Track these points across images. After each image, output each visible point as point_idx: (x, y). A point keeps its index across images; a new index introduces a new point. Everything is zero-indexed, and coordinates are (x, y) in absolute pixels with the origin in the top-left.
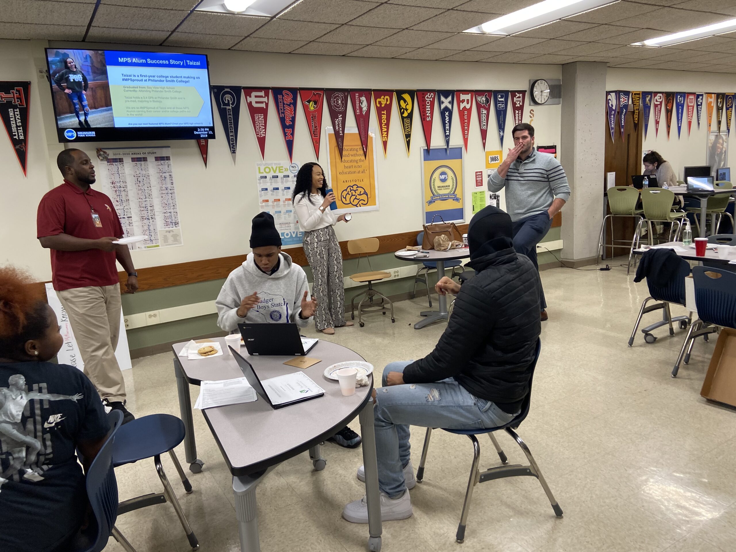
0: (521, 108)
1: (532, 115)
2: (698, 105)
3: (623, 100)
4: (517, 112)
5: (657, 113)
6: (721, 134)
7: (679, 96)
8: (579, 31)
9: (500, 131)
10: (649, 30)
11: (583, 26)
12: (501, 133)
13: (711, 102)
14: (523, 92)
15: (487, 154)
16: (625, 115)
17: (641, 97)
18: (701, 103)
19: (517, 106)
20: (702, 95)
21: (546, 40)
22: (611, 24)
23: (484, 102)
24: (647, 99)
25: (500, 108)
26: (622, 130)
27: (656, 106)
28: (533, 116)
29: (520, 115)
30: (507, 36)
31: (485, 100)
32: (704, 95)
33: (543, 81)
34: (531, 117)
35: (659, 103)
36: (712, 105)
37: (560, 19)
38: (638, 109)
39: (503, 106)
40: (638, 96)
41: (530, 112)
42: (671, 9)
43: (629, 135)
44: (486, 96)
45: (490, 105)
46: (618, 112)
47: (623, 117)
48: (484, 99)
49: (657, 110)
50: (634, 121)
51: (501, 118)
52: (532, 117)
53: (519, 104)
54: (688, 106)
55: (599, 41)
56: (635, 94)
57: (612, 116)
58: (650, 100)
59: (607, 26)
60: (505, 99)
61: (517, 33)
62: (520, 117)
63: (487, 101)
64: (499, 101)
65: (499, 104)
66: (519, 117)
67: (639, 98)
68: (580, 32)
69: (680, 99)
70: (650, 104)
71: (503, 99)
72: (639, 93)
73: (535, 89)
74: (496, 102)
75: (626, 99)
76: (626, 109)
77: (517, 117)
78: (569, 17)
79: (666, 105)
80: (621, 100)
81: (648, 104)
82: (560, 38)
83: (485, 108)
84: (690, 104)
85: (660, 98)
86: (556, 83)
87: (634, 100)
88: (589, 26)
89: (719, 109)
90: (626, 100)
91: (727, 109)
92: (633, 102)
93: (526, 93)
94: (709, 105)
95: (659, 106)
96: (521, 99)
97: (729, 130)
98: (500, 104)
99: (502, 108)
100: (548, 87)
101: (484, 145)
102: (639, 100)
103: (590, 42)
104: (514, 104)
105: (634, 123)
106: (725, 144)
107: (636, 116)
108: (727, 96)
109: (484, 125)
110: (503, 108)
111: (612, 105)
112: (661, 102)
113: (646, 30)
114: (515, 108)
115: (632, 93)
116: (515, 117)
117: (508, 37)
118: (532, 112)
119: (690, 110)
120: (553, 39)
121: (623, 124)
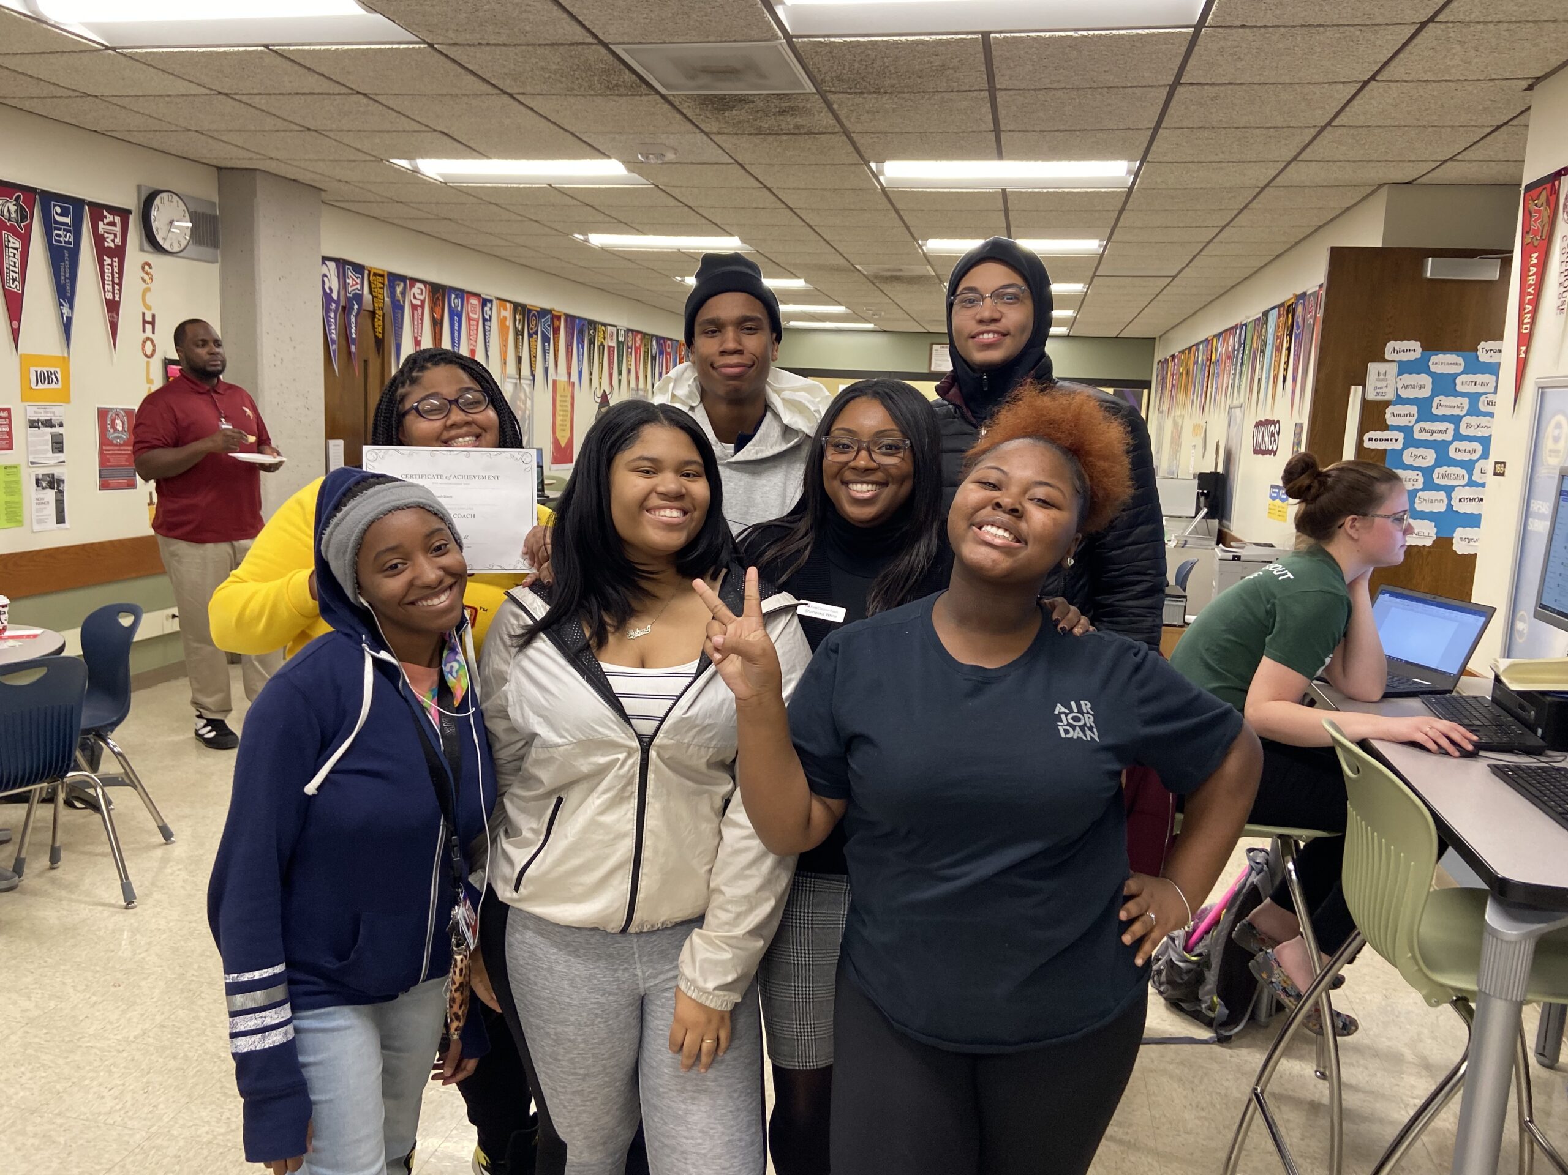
0: (119, 253)
1: (146, 277)
2: (485, 320)
3: (353, 281)
4: (108, 261)
5: (416, 323)
6: (522, 381)
7: (453, 296)
8: (297, 94)
9: (61, 304)
10: (445, 138)
11: (312, 83)
12: (66, 311)
13: (505, 318)
14: (124, 214)
15: (25, 361)
16: (356, 317)
17: (386, 282)
18: (490, 317)
19: (106, 244)
20: (491, 301)
21: (208, 92)
22: (376, 98)
23: (13, 215)
24: (399, 290)
25: (60, 242)
26: (353, 348)
27: (414, 307)
28: (151, 279)
29: (116, 270)
30: (107, 48)
31: (16, 212)
32: (494, 302)
33: (175, 198)
34: (144, 281)
35: (419, 303)
36: (507, 323)
37: (267, 46)
38: (382, 309)
39: (69, 237)
40: (380, 279)
41: (143, 268)
42: (511, 101)
43: (366, 362)
44: (17, 199)
45: (29, 228)
46: (344, 308)
47: (353, 319)
48: (13, 208)
49: (416, 318)
50: (375, 332)
51: (62, 270)
52: (149, 281)
53: (113, 241)
54: (469, 319)
55: (331, 134)
56: (375, 274)
57: (332, 315)
58: (403, 293)
59: (365, 100)
60: (74, 220)
61: (138, 50)
62: (116, 275)
63: (22, 215)
64: (56, 222)
65: (56, 229)
66: (112, 274)
67: (383, 284)
68: (298, 97)
69: (455, 301)
70: (404, 302)
71: (68, 220)
72: (381, 272)
73: (154, 213)
74: (48, 225)
75: (358, 281)
76: (360, 304)
77: (108, 274)
78: (292, 48)
79: (432, 311)
80: (347, 281)
81: (399, 301)
82: (244, 99)
83: (17, 234)
84: (472, 315)
85: (422, 294)
86: (208, 211)
87: (373, 286)
88: (325, 86)
89: (518, 334)
90: (357, 283)
91: (530, 336)
92: (371, 292)
93: (131, 218)
94: (502, 322)
95: (420, 309)
96: (117, 229)
97: (534, 376)
98: (60, 229)
99: (65, 242)
100: (187, 214)
101: (15, 334)
102: (383, 288)
103: (309, 129)
104: (99, 239)
105: (376, 337)
106: (529, 403)
107: (378, 323)
108: (530, 311)
109: (14, 280)
110: (69, 243)
111: (330, 289)
112: (423, 302)
113: (440, 135)
114: (101, 250)
115: (370, 272)
116: (102, 273)
117: (110, 52)
118: (147, 268)
119: (472, 328)
120: (226, 95)
121: (354, 336)
